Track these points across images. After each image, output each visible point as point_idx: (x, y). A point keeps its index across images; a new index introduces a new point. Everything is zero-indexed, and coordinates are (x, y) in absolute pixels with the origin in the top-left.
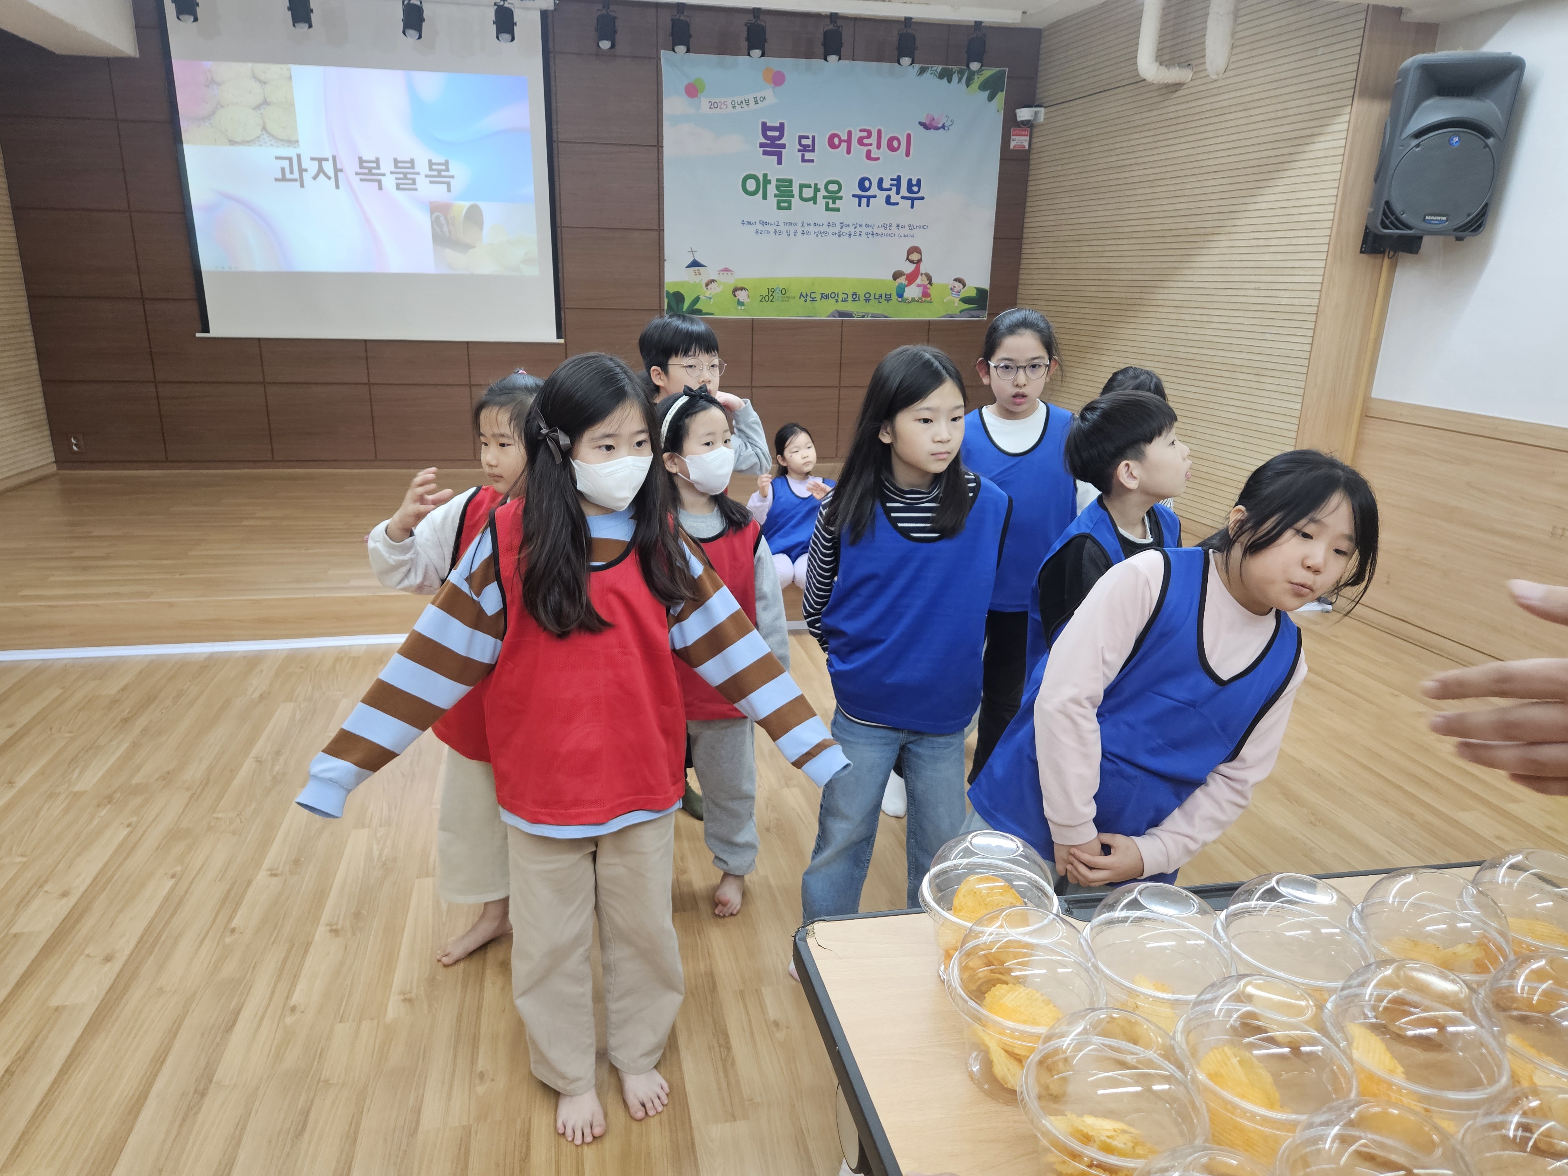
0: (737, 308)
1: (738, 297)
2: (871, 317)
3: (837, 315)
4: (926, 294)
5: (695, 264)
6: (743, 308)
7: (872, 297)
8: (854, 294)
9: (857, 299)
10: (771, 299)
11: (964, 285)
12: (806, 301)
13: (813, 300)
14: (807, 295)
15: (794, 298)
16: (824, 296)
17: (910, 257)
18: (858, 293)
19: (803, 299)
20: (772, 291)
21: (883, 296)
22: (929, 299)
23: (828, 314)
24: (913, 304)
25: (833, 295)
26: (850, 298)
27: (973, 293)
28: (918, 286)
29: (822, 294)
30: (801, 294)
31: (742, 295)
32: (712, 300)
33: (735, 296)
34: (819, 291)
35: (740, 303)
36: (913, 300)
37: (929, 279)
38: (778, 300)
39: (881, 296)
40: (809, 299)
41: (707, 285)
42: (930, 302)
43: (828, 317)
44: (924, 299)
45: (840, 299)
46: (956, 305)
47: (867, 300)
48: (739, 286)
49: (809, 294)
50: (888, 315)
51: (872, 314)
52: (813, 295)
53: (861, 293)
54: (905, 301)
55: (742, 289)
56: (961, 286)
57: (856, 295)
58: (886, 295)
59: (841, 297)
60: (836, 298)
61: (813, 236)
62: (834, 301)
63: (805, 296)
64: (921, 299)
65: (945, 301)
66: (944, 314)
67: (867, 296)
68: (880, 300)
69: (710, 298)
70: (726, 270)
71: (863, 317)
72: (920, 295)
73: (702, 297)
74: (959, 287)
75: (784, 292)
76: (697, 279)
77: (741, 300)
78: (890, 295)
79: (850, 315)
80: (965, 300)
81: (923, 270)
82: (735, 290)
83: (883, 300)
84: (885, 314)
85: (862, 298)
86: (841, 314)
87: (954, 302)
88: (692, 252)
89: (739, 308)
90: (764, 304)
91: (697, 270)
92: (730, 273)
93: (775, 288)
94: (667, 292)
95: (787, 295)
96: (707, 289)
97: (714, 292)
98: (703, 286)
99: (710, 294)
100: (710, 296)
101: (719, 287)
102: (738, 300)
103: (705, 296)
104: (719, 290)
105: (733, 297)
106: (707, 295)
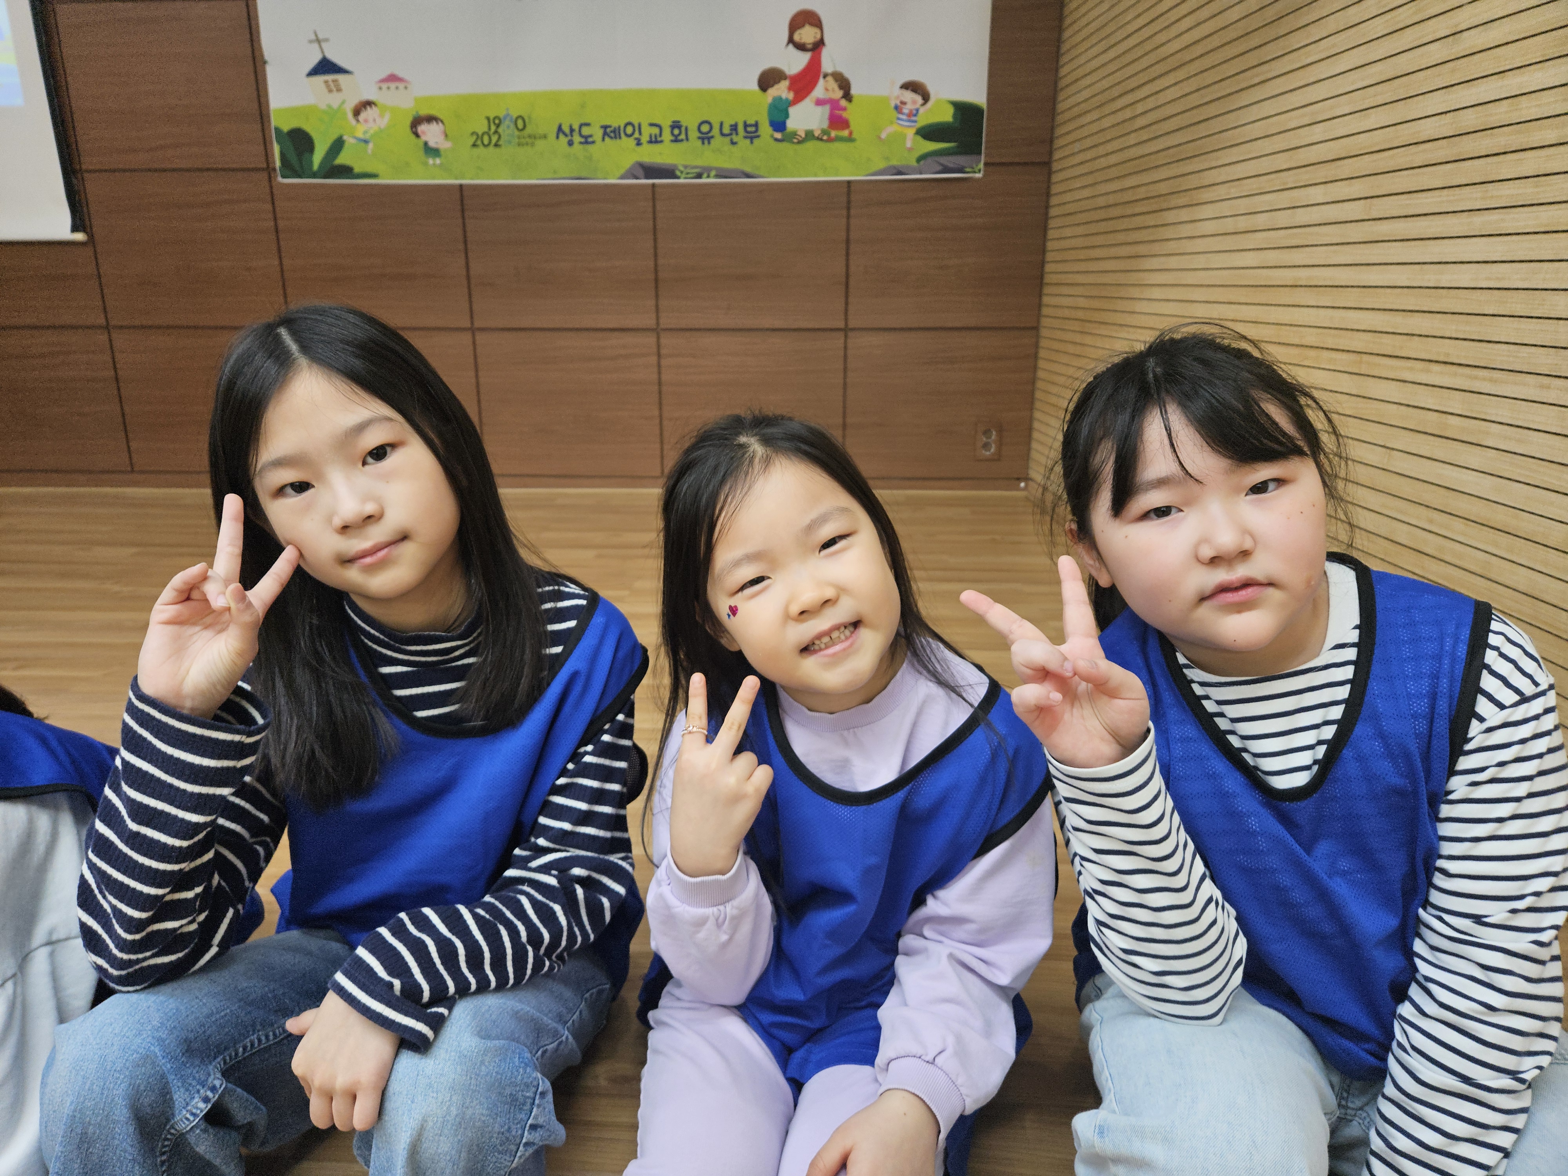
0: (426, 164)
1: (424, 138)
2: (717, 176)
3: (641, 172)
4: (838, 121)
5: (325, 67)
6: (438, 161)
7: (716, 131)
8: (676, 125)
9: (683, 136)
10: (494, 139)
11: (926, 98)
12: (571, 143)
13: (587, 140)
14: (572, 130)
15: (545, 137)
16: (611, 133)
17: (796, 37)
18: (684, 124)
19: (563, 140)
20: (496, 122)
21: (741, 128)
22: (845, 133)
23: (622, 171)
24: (811, 145)
25: (629, 130)
26: (667, 136)
27: (947, 115)
28: (819, 102)
29: (605, 127)
30: (560, 129)
31: (431, 133)
32: (371, 146)
33: (417, 135)
34: (598, 119)
35: (431, 151)
36: (810, 135)
37: (844, 85)
38: (510, 142)
39: (734, 128)
40: (577, 139)
41: (357, 112)
42: (850, 139)
43: (622, 177)
44: (833, 134)
45: (645, 138)
46: (909, 144)
47: (706, 138)
48: (424, 112)
49: (576, 127)
50: (757, 172)
51: (716, 169)
52: (586, 131)
53: (691, 122)
54: (791, 138)
55: (430, 119)
56: (919, 99)
57: (679, 127)
58: (746, 125)
59: (647, 131)
60: (637, 135)
62: (631, 142)
63: (567, 130)
64: (828, 134)
65: (883, 136)
66: (882, 165)
67: (705, 128)
68: (735, 138)
69: (366, 142)
70: (393, 78)
71: (699, 176)
72: (825, 125)
73: (349, 140)
74: (914, 102)
75: (521, 123)
76: (335, 100)
77: (432, 144)
78: (756, 125)
79: (669, 172)
80: (929, 133)
81: (827, 66)
82: (416, 122)
83: (739, 138)
84: (748, 169)
85: (694, 134)
86: (651, 171)
87: (904, 137)
88: (318, 41)
89: (431, 161)
90: (481, 150)
91: (333, 81)
92: (401, 86)
93: (501, 116)
94: (277, 130)
95: (528, 130)
96: (358, 121)
97: (373, 128)
98: (350, 115)
99: (365, 132)
100: (367, 136)
101: (381, 116)
102: (426, 144)
103: (355, 138)
104: (384, 122)
105: (413, 137)
106: (360, 134)
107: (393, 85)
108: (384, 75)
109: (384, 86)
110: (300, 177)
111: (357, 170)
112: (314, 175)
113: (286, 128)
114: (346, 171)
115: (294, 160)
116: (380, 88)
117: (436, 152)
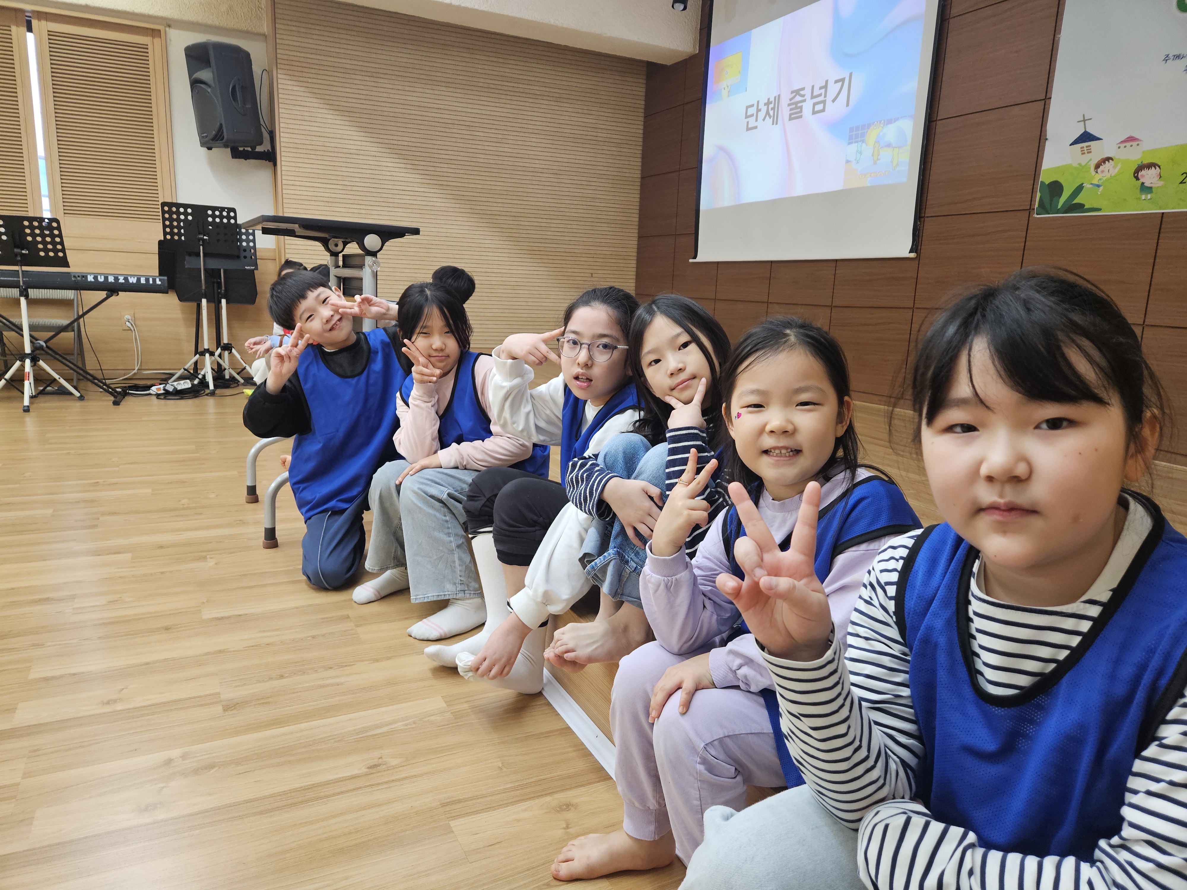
0: (1139, 199)
1: (1142, 180)
5: (1085, 138)
6: (1149, 196)
31: (1149, 176)
32: (1101, 188)
33: (1137, 179)
35: (1145, 189)
41: (1097, 166)
48: (1147, 161)
55: (1151, 166)
69: (1098, 186)
70: (1130, 139)
73: (1087, 186)
76: (1085, 159)
77: (1147, 184)
82: (1139, 169)
88: (1084, 121)
89: (1143, 197)
91: (1087, 147)
92: (1135, 144)
96: (1097, 172)
97: (1107, 175)
98: (1093, 168)
99: (1100, 180)
100: (1100, 183)
101: (1114, 167)
102: (1143, 184)
103: (1092, 184)
104: (1114, 172)
105: (1134, 180)
106: (1095, 182)
107: (1128, 144)
109: (1122, 145)
110: (1049, 213)
111: (1087, 206)
112: (1058, 211)
114: (1079, 207)
115: (1048, 201)
116: (1119, 147)
117: (1149, 190)
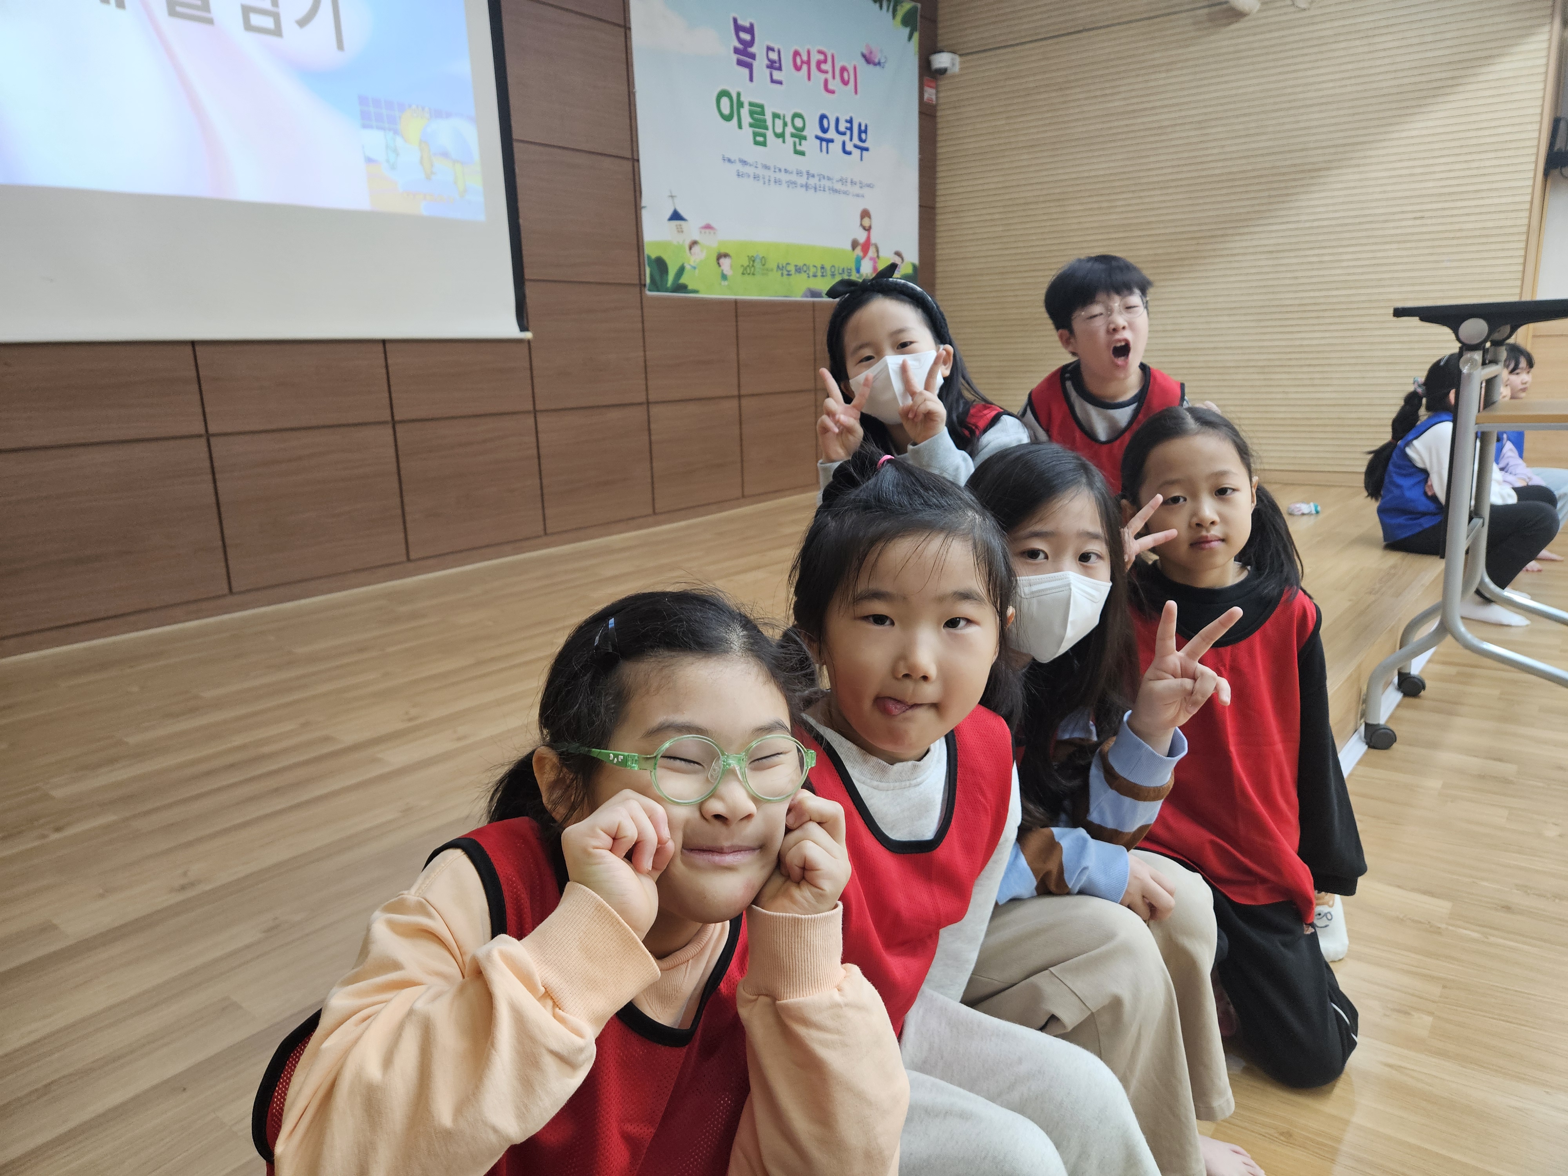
0: (720, 284)
1: (722, 268)
3: (809, 294)
5: (676, 216)
6: (726, 283)
7: (837, 272)
8: (822, 267)
9: (825, 274)
10: (751, 270)
11: (902, 260)
12: (782, 275)
13: (789, 274)
15: (773, 269)
16: (798, 269)
17: (863, 223)
18: (825, 266)
19: (780, 272)
20: (752, 259)
21: (846, 271)
23: (802, 293)
25: (807, 268)
28: (870, 259)
29: (796, 266)
30: (778, 267)
31: (725, 265)
32: (697, 271)
33: (719, 266)
34: (793, 261)
37: (877, 251)
38: (758, 273)
39: (843, 270)
40: (785, 272)
41: (690, 248)
43: (802, 297)
48: (725, 250)
49: (785, 265)
52: (788, 267)
53: (828, 268)
55: (726, 255)
57: (824, 268)
61: (784, 185)
63: (782, 268)
67: (833, 269)
69: (695, 268)
70: (708, 227)
73: (687, 267)
74: (898, 262)
75: (763, 262)
77: (724, 272)
78: (851, 269)
81: (872, 239)
82: (720, 256)
85: (829, 272)
86: (813, 293)
88: (672, 198)
89: (723, 283)
90: (746, 277)
91: (679, 225)
92: (712, 231)
93: (755, 255)
94: (649, 257)
95: (766, 266)
96: (690, 253)
97: (699, 259)
98: (688, 249)
99: (694, 262)
100: (695, 265)
101: (701, 251)
102: (722, 271)
104: (703, 255)
105: (717, 266)
106: (692, 263)
107: (707, 231)
108: (703, 224)
109: (703, 231)
110: (658, 291)
111: (690, 287)
112: (667, 290)
113: (653, 256)
114: (683, 288)
115: (657, 278)
116: (701, 232)
117: (724, 277)
